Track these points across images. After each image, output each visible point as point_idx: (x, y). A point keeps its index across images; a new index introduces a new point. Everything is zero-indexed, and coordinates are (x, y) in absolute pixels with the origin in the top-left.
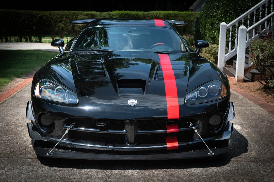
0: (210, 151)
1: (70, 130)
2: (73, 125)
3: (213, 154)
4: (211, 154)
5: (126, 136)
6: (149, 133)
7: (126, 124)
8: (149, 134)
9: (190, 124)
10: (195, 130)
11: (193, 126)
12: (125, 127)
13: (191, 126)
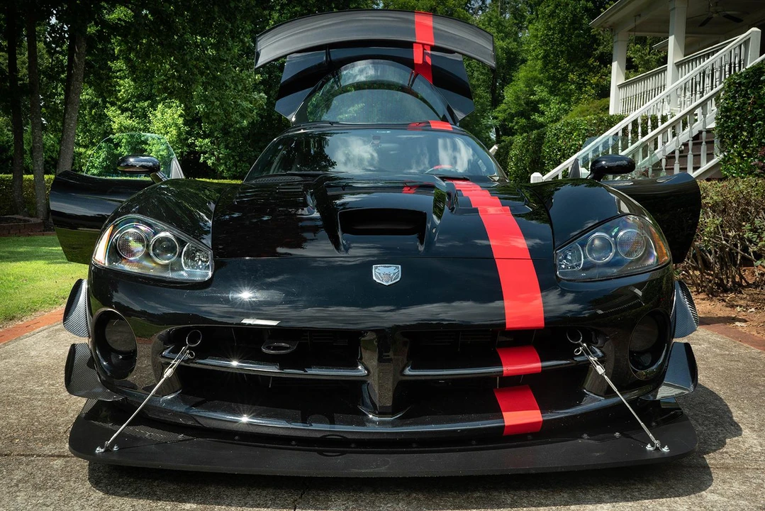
0: (653, 439)
1: (179, 366)
2: (189, 348)
3: (665, 449)
4: (657, 449)
5: (364, 387)
6: (441, 377)
7: (366, 349)
8: (442, 380)
9: (579, 345)
10: (598, 366)
11: (588, 354)
12: (361, 358)
13: (582, 355)
